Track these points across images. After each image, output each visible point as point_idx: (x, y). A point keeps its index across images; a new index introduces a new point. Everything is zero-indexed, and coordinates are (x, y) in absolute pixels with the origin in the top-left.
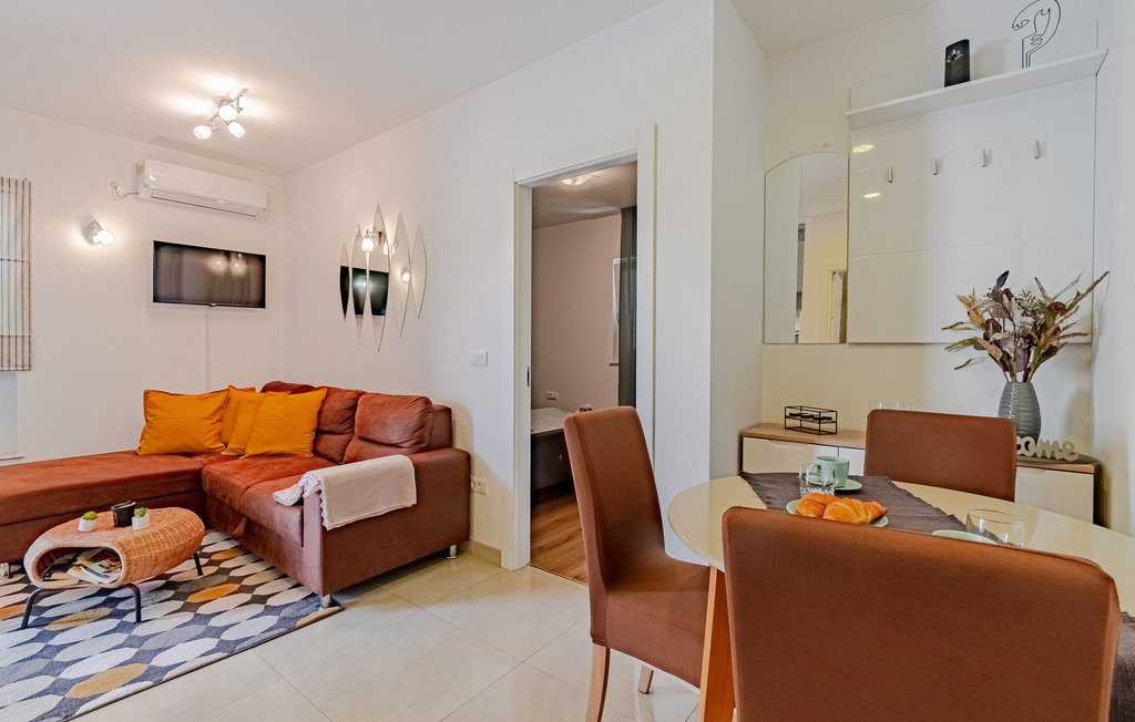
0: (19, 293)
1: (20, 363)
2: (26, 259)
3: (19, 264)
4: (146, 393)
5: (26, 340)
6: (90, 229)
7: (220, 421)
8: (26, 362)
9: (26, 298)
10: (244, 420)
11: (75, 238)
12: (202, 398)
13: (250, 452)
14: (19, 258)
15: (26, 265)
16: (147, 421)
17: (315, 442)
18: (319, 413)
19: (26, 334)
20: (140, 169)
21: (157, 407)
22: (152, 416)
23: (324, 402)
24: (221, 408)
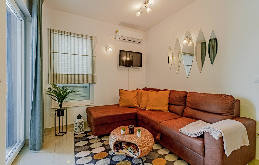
0: (94, 64)
1: (94, 81)
2: (95, 56)
3: (94, 57)
4: (120, 90)
5: (95, 75)
6: (107, 48)
7: (137, 98)
8: (95, 81)
9: (95, 65)
10: (144, 99)
11: (104, 50)
12: (132, 92)
13: (148, 108)
14: (94, 56)
15: (95, 57)
16: (120, 97)
17: (169, 107)
18: (169, 98)
19: (95, 74)
20: (117, 32)
21: (123, 94)
22: (122, 96)
23: (170, 94)
24: (137, 94)
